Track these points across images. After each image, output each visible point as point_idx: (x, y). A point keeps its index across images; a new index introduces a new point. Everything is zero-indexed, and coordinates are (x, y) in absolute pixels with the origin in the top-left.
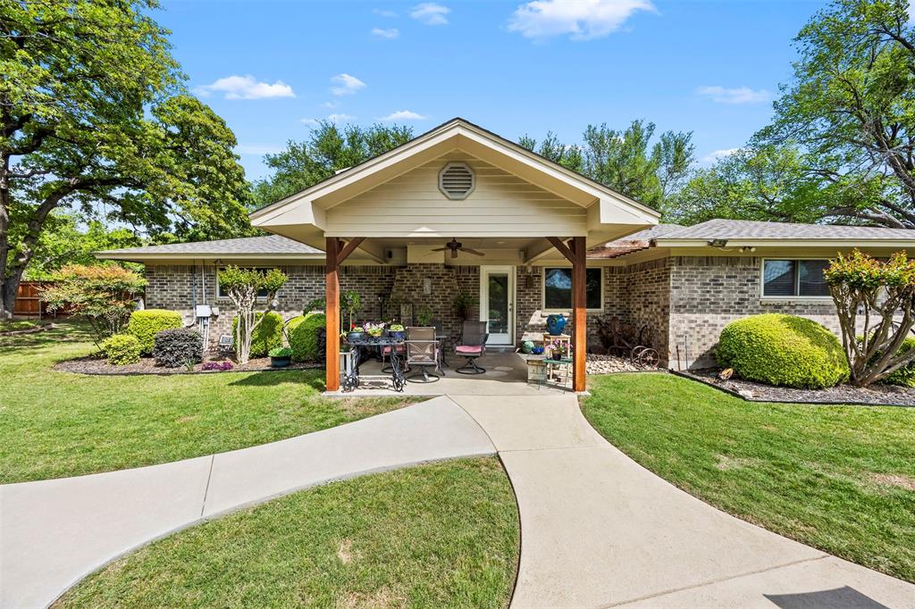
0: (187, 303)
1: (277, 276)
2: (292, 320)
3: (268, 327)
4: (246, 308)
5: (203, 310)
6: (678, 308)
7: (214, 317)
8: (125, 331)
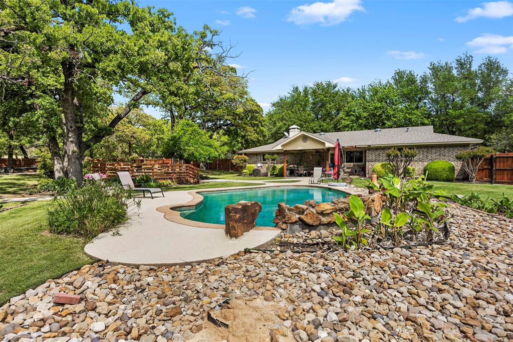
0: (255, 163)
1: (276, 156)
2: (279, 166)
3: (274, 168)
4: (270, 164)
5: (259, 165)
6: (368, 162)
7: (262, 166)
8: (245, 169)
